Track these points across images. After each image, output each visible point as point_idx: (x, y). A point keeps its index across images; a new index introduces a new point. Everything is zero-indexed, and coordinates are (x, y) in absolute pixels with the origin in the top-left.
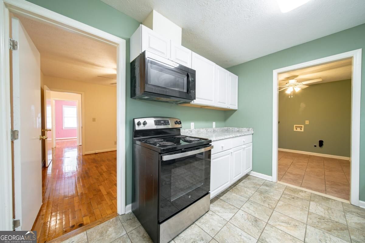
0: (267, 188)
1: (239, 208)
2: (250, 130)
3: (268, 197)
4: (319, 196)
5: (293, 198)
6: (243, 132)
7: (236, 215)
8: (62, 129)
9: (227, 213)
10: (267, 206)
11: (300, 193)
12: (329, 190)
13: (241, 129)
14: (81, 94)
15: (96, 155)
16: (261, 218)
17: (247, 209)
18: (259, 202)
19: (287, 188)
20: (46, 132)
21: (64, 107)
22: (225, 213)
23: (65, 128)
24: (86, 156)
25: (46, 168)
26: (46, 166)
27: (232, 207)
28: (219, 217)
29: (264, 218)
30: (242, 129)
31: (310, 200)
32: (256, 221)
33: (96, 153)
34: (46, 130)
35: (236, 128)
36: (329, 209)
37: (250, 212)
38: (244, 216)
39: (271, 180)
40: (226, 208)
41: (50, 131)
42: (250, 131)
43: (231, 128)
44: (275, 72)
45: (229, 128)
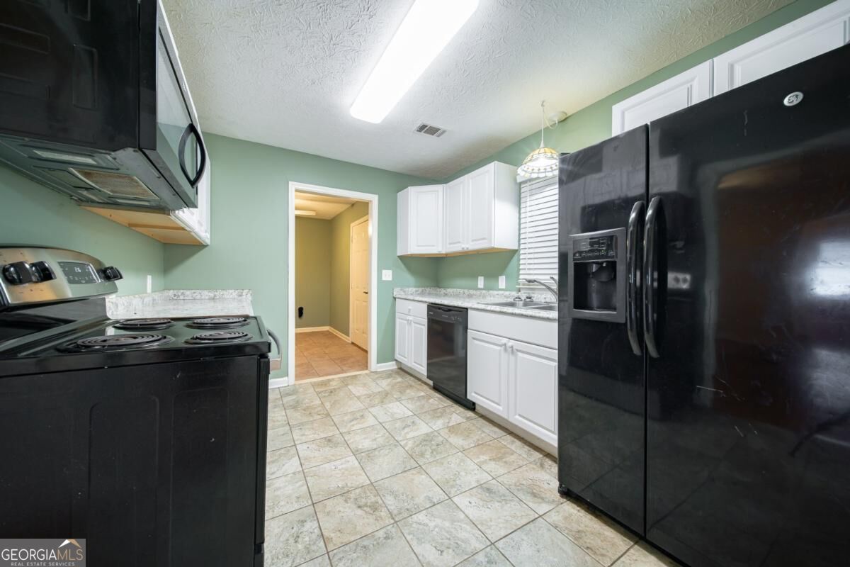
0: (294, 397)
1: (293, 444)
2: (244, 294)
3: (308, 408)
4: (348, 377)
5: (331, 392)
6: (226, 299)
7: (301, 456)
9: (286, 463)
10: (319, 417)
11: (331, 383)
12: (345, 368)
13: (219, 293)
16: (331, 434)
17: (304, 437)
18: (305, 419)
19: (314, 385)
22: (284, 465)
27: (282, 451)
28: (283, 479)
29: (331, 432)
30: (224, 292)
31: (347, 385)
32: (329, 441)
35: (206, 292)
36: (365, 385)
37: (311, 437)
38: (310, 448)
39: (286, 385)
40: (276, 460)
42: (244, 297)
43: (188, 293)
44: (293, 186)
45: (183, 294)
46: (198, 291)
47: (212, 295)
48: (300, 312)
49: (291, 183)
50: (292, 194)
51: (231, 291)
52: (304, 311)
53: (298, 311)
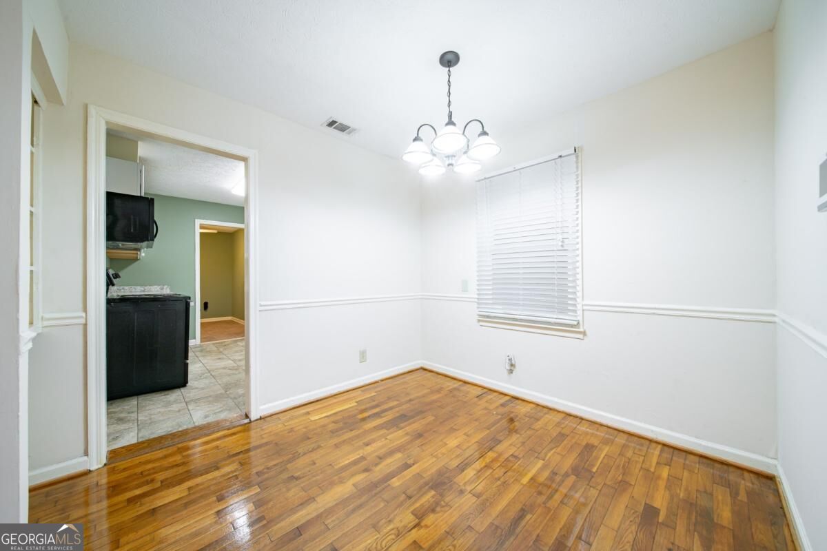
39: (195, 344)
43: (126, 288)
44: (198, 222)
45: (123, 289)
46: (133, 287)
47: (143, 289)
48: (205, 306)
49: (196, 220)
50: (197, 226)
51: (156, 287)
52: (209, 305)
53: (203, 306)
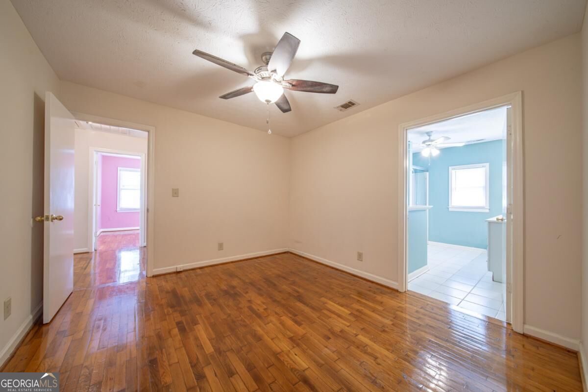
8: (117, 211)
14: (148, 132)
15: (179, 275)
20: (46, 223)
21: (120, 170)
23: (121, 209)
24: (155, 280)
25: (44, 329)
26: (44, 323)
33: (178, 270)
34: (47, 218)
41: (61, 219)
